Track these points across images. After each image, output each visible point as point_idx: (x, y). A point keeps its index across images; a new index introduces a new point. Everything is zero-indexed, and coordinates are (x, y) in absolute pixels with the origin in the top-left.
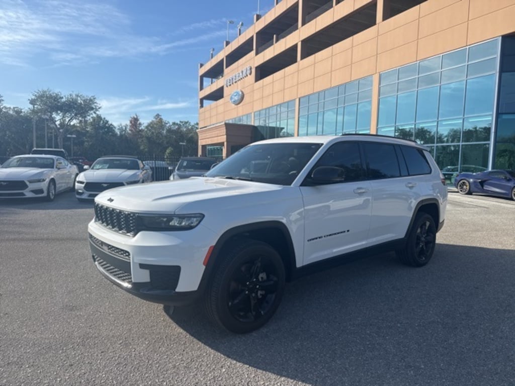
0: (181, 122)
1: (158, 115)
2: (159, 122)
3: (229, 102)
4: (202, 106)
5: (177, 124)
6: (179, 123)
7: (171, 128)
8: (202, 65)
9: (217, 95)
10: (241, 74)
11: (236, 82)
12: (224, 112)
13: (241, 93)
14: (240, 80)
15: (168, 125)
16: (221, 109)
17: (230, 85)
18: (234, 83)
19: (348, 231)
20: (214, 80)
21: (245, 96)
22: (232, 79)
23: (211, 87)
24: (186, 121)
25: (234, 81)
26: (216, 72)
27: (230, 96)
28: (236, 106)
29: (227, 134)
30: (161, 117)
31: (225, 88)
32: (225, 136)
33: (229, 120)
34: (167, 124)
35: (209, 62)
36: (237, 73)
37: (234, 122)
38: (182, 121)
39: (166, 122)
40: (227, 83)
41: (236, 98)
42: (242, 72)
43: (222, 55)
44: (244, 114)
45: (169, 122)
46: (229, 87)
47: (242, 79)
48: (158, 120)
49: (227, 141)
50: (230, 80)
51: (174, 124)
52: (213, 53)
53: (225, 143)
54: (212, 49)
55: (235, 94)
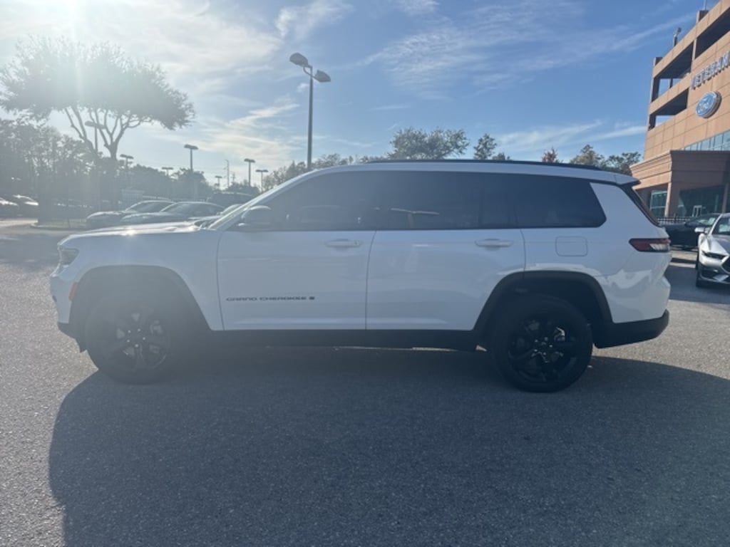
0: (623, 154)
1: (588, 147)
2: (587, 158)
3: (694, 114)
4: (652, 125)
5: (618, 158)
6: (620, 156)
7: (605, 165)
8: (658, 60)
9: (677, 105)
10: (719, 64)
11: (709, 79)
12: (685, 132)
13: (715, 96)
14: (716, 74)
15: (600, 161)
16: (680, 129)
17: (699, 86)
18: (707, 82)
19: (312, 298)
20: (674, 80)
21: (723, 101)
22: (704, 74)
23: (669, 93)
24: (633, 152)
25: (707, 77)
26: (679, 67)
27: (697, 104)
28: (706, 120)
29: (673, 170)
30: (593, 150)
31: (691, 92)
32: (670, 173)
33: (691, 146)
34: (599, 159)
35: (671, 52)
36: (711, 63)
37: (699, 149)
38: (626, 153)
39: (599, 156)
40: (694, 83)
41: (706, 106)
42: (722, 59)
43: (691, 38)
44: (719, 132)
45: (602, 157)
46: (697, 88)
47: (720, 71)
48: (586, 154)
49: (672, 181)
50: (699, 77)
51: (612, 158)
52: (678, 36)
53: (670, 185)
54: (677, 29)
55: (705, 100)
